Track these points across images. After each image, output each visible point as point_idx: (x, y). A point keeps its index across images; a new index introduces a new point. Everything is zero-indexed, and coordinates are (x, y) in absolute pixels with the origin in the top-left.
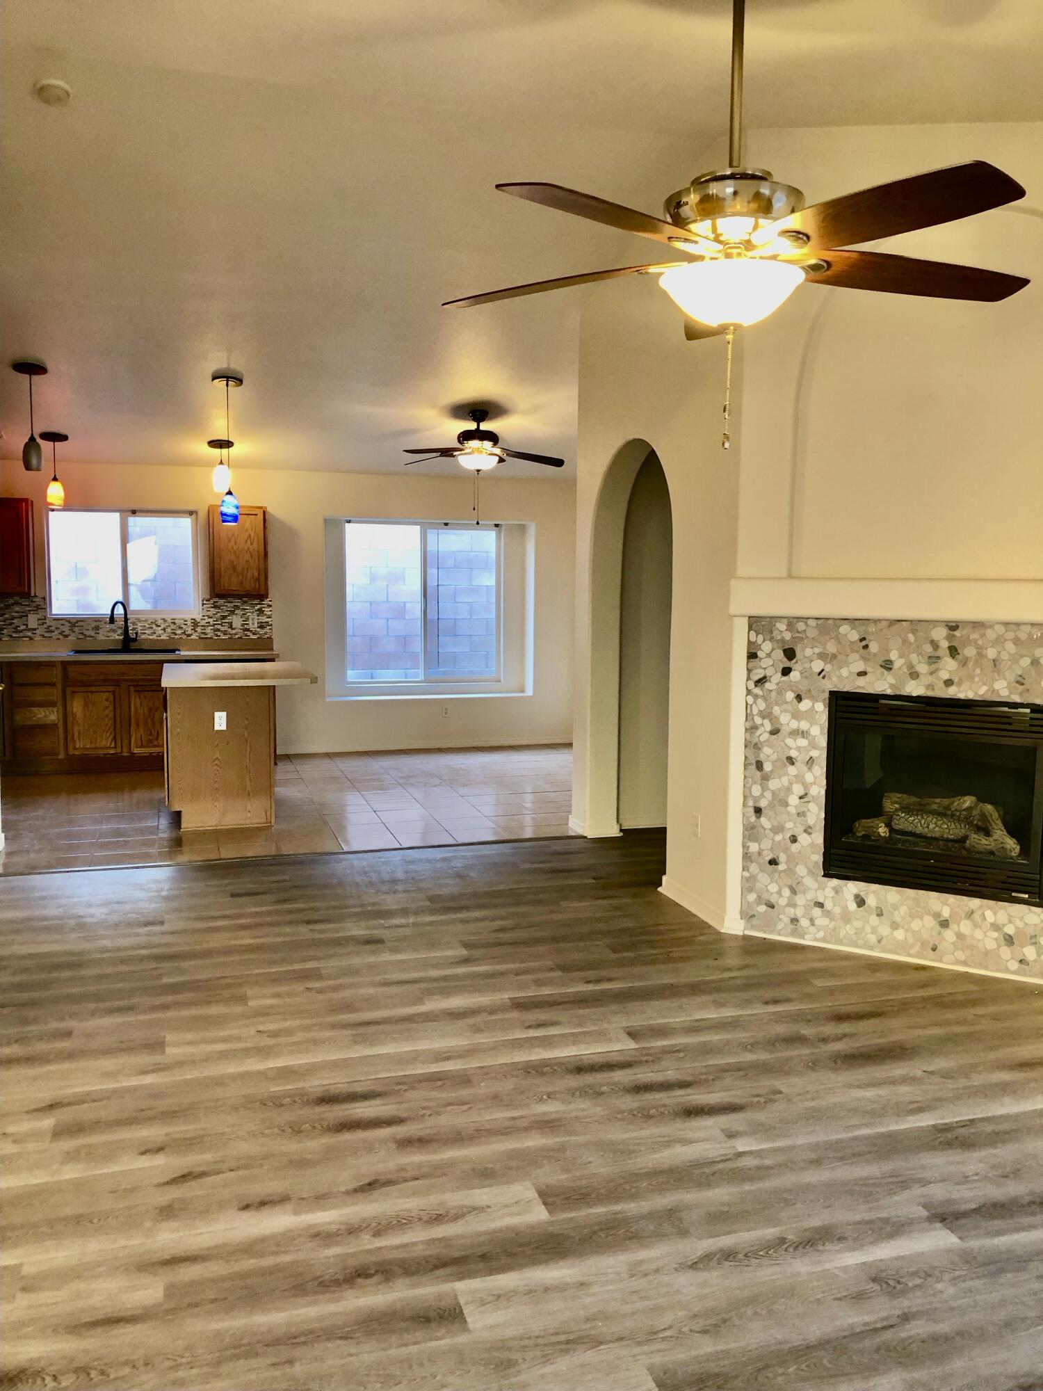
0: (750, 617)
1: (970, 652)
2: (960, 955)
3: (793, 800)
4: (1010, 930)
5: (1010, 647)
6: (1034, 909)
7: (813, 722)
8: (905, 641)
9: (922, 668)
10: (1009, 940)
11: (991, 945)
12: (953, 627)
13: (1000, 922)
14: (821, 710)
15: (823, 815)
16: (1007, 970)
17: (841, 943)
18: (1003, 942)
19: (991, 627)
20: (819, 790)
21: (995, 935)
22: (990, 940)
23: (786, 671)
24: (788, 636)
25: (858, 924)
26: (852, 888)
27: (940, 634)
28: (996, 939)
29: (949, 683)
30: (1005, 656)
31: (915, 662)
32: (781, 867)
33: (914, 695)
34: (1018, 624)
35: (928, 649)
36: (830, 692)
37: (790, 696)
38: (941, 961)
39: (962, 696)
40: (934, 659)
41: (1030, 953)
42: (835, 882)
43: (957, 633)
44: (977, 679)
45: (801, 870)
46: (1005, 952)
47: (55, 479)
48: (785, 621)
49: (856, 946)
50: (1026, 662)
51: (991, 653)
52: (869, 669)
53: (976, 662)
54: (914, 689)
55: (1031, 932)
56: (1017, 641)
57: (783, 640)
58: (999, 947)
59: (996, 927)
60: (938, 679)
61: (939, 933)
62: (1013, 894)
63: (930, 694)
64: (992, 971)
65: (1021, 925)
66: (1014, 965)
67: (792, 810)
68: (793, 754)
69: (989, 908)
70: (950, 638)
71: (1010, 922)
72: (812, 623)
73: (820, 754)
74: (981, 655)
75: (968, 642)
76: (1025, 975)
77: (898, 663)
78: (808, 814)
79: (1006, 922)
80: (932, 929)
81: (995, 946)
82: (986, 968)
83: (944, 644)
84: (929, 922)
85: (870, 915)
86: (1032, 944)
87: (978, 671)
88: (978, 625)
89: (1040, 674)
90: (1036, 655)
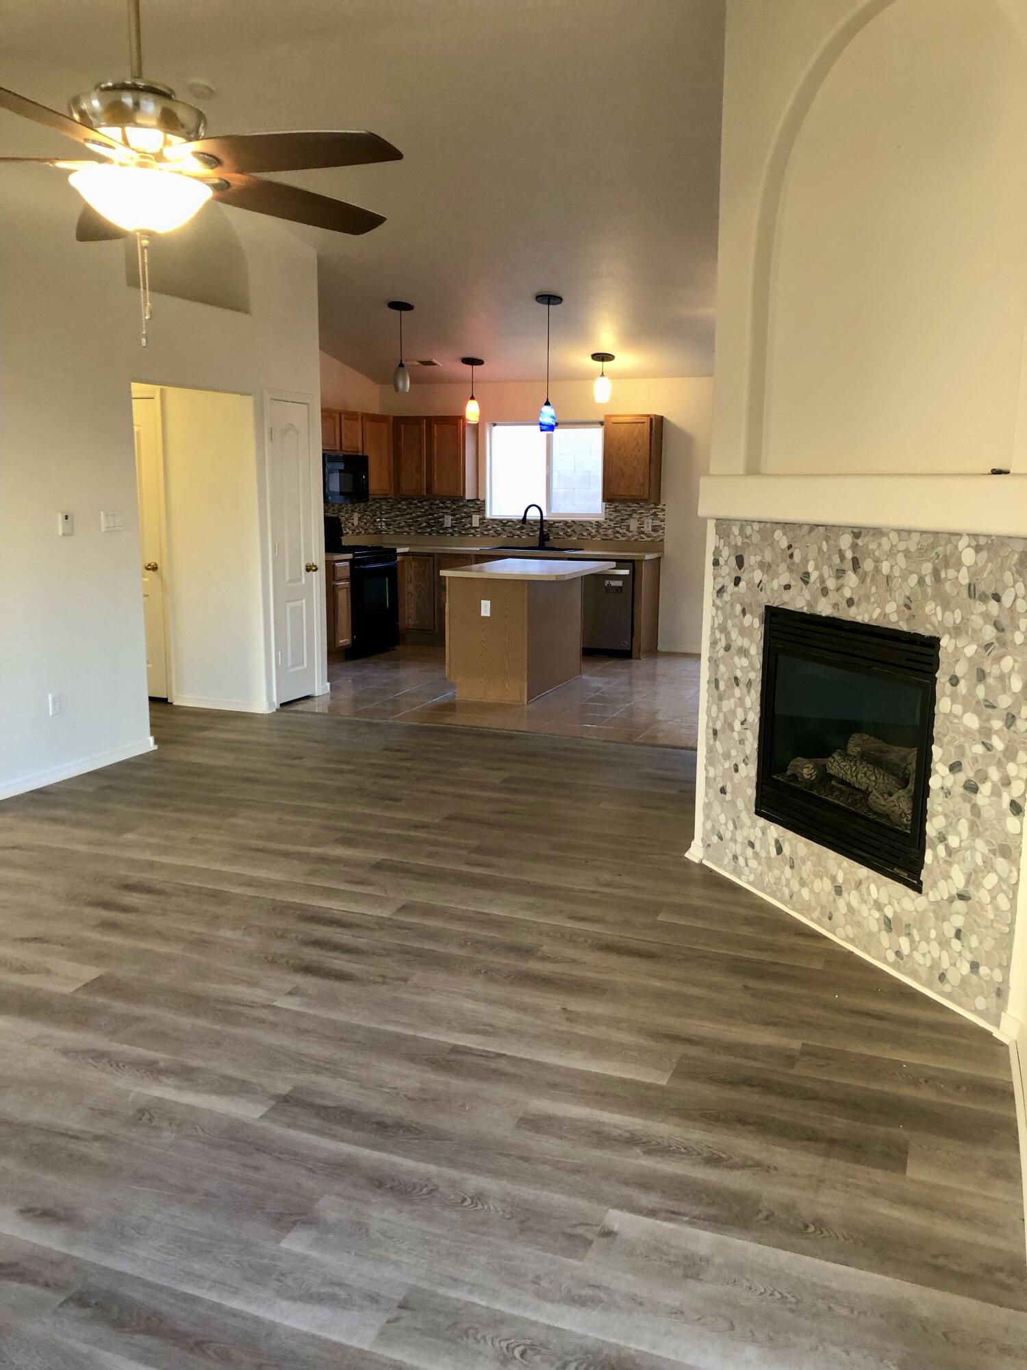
0: (717, 519)
1: (868, 565)
2: (850, 931)
3: (737, 725)
4: (889, 912)
5: (901, 558)
6: (912, 892)
7: (751, 637)
8: (820, 549)
9: (831, 583)
10: (888, 924)
11: (874, 926)
12: (857, 533)
13: (882, 900)
14: (755, 623)
15: (756, 746)
16: (885, 960)
17: (763, 890)
18: (883, 926)
19: (887, 535)
20: (754, 717)
21: (877, 914)
22: (873, 921)
23: (737, 581)
24: (739, 541)
25: (776, 872)
26: (775, 831)
27: (845, 541)
28: (877, 920)
29: (850, 602)
30: (897, 573)
31: (826, 576)
32: (728, 797)
33: (824, 615)
34: (909, 532)
35: (836, 559)
36: (766, 606)
37: (738, 608)
38: (834, 933)
39: (859, 619)
40: (840, 573)
41: (904, 944)
42: (762, 822)
43: (860, 542)
44: (872, 600)
45: (740, 804)
46: (885, 938)
47: (472, 398)
48: (738, 524)
49: (775, 897)
50: (913, 579)
51: (885, 567)
52: (793, 583)
53: (873, 579)
54: (824, 608)
55: (906, 920)
56: (907, 553)
57: (736, 546)
58: (880, 930)
59: (879, 906)
60: (842, 596)
61: (834, 901)
62: (895, 869)
63: (836, 615)
64: (873, 958)
65: (898, 908)
66: (891, 956)
67: (736, 735)
68: (739, 674)
69: (875, 881)
70: (854, 547)
71: (890, 903)
72: (756, 526)
73: (756, 676)
74: (877, 570)
75: (870, 554)
76: (899, 971)
77: (814, 576)
78: (746, 742)
79: (886, 902)
80: (829, 893)
81: (877, 930)
82: (868, 952)
83: (849, 555)
84: (827, 885)
85: (785, 865)
86: (907, 935)
87: (874, 590)
88: (878, 532)
89: (925, 597)
90: (923, 573)
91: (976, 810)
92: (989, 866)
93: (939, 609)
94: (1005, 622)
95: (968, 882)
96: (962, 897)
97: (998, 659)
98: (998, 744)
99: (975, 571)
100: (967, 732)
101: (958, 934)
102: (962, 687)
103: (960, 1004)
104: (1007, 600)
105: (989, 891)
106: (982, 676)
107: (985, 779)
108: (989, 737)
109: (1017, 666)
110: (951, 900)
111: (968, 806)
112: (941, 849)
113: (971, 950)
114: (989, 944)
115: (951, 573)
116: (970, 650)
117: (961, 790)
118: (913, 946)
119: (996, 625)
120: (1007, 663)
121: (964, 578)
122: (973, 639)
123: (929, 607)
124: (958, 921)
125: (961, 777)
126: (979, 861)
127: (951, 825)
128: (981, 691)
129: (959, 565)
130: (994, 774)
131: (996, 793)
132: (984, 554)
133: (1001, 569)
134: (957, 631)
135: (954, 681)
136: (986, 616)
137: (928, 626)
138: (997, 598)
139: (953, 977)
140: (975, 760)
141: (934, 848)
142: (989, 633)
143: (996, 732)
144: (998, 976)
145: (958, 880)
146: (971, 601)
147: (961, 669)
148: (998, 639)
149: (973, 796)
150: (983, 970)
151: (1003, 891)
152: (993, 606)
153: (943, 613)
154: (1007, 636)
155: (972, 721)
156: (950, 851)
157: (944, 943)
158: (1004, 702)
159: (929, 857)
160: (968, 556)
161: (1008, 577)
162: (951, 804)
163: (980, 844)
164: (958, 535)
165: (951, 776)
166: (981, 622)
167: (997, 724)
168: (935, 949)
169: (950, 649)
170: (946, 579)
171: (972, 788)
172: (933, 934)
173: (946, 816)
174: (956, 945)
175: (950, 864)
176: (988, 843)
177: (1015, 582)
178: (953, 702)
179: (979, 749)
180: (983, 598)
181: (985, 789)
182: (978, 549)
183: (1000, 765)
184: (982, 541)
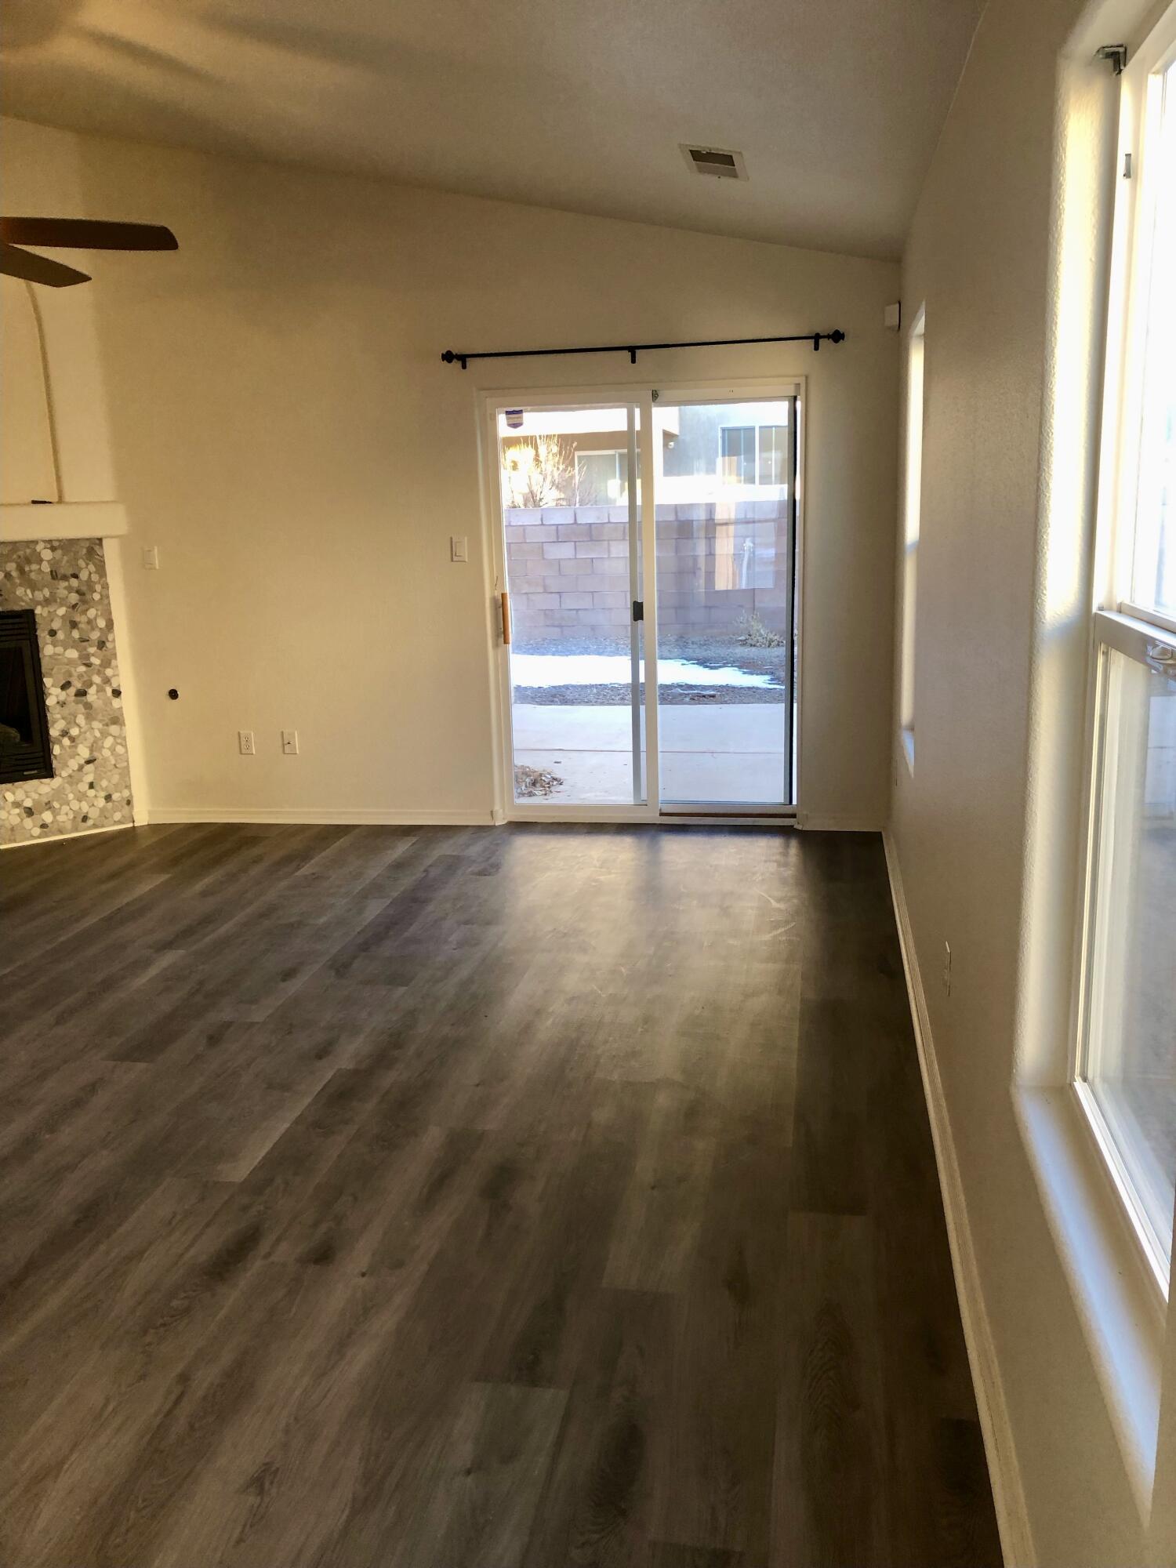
4: (28, 803)
6: (44, 780)
10: (30, 812)
11: (15, 821)
13: (19, 799)
16: (35, 838)
18: (25, 815)
21: (17, 811)
22: (14, 816)
28: (18, 815)
41: (47, 817)
46: (28, 823)
55: (45, 800)
58: (22, 820)
59: (16, 804)
62: (25, 773)
64: (20, 842)
65: (36, 797)
66: (37, 831)
69: (8, 790)
71: (27, 797)
76: (47, 836)
79: (24, 797)
81: (19, 820)
82: (15, 841)
86: (47, 810)
89: (15, 586)
90: (8, 569)
91: (88, 706)
92: (105, 734)
93: (29, 592)
94: (84, 588)
95: (91, 751)
96: (88, 762)
97: (85, 612)
98: (96, 661)
99: (53, 563)
100: (70, 662)
101: (91, 786)
102: (61, 635)
103: (103, 826)
104: (84, 575)
105: (109, 749)
106: (74, 625)
107: (91, 684)
108: (89, 659)
109: (99, 613)
110: (81, 768)
111: (81, 706)
112: (66, 741)
113: (103, 790)
114: (116, 779)
115: (34, 567)
116: (62, 611)
117: (73, 698)
118: (55, 813)
119: (78, 592)
120: (92, 613)
121: (46, 568)
122: (61, 605)
123: (20, 592)
124: (90, 778)
125: (72, 691)
126: (98, 734)
127: (71, 721)
128: (76, 634)
129: (40, 561)
130: (97, 679)
131: (100, 690)
132: (59, 552)
133: (76, 559)
134: (47, 602)
135: (53, 633)
136: (70, 589)
137: (23, 604)
138: (75, 576)
139: (94, 814)
140: (80, 676)
141: (60, 743)
142: (74, 598)
143: (93, 655)
144: (126, 793)
145: (84, 752)
146: (56, 582)
147: (56, 625)
148: (80, 600)
149: (84, 698)
150: (116, 796)
151: (118, 744)
152: (74, 582)
153: (33, 592)
154: (88, 597)
155: (73, 654)
156: (73, 739)
157: (81, 797)
158: (95, 636)
159: (56, 750)
160: (47, 555)
161: (82, 563)
162: (66, 711)
163: (96, 725)
164: (36, 542)
165: (64, 692)
166: (66, 592)
167: (92, 650)
168: (75, 805)
169: (45, 614)
170: (31, 571)
171: (81, 693)
172: (71, 796)
173: (63, 718)
174: (92, 793)
175: (76, 747)
176: (100, 721)
177: (87, 564)
178: (55, 646)
179: (83, 669)
180: (65, 578)
181: (92, 691)
182: (53, 549)
183: (99, 673)
184: (56, 544)
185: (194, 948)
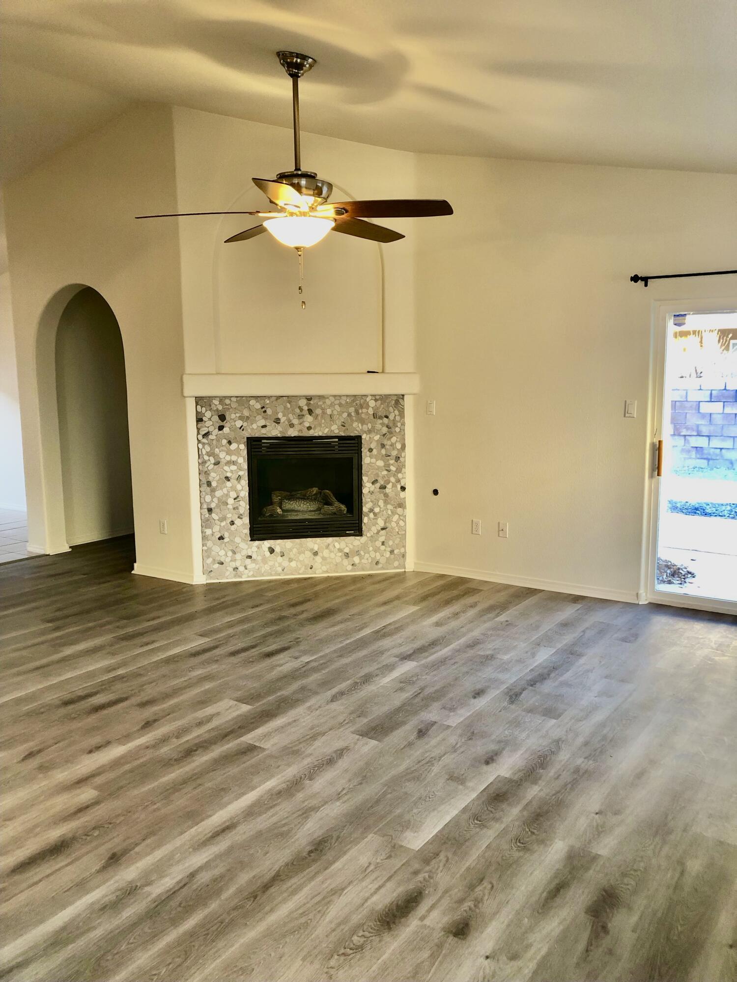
0: (196, 397)
1: (318, 411)
2: (324, 568)
3: (231, 501)
4: (347, 550)
5: (337, 407)
6: (356, 537)
7: (239, 455)
8: (285, 407)
9: (295, 421)
10: (347, 555)
11: (338, 560)
12: (309, 399)
13: (342, 547)
14: (243, 447)
15: (248, 507)
16: (347, 571)
17: (263, 575)
18: (344, 557)
19: (328, 398)
20: (245, 493)
21: (340, 554)
22: (338, 557)
23: (221, 428)
24: (220, 407)
25: (271, 563)
26: (267, 544)
27: (303, 403)
28: (341, 556)
29: (309, 428)
30: (335, 413)
31: (291, 418)
32: (225, 540)
33: (292, 436)
34: (340, 396)
35: (298, 411)
36: (247, 438)
37: (224, 442)
38: (315, 573)
39: (316, 435)
40: (301, 417)
41: (356, 560)
42: (257, 543)
43: (312, 402)
44: (323, 425)
45: (238, 540)
46: (346, 562)
48: (218, 399)
49: (271, 575)
50: (345, 415)
51: (329, 411)
52: (268, 424)
53: (322, 416)
54: (292, 433)
55: (356, 549)
56: (340, 405)
57: (217, 410)
58: (342, 560)
59: (340, 550)
60: (304, 426)
61: (314, 559)
62: (347, 532)
63: (301, 435)
64: (340, 573)
65: (351, 547)
66: (350, 567)
67: (230, 507)
68: (229, 475)
69: (336, 541)
70: (308, 405)
71: (347, 546)
72: (234, 399)
73: (244, 474)
74: (324, 413)
75: (318, 406)
76: (355, 571)
77: (283, 419)
78: (240, 508)
79: (345, 546)
80: (310, 557)
81: (340, 560)
82: (337, 572)
83: (306, 408)
84: (309, 554)
85: (277, 557)
86: (357, 555)
87: (323, 421)
88: (321, 397)
89: (352, 421)
90: (350, 411)
91: (386, 495)
92: (394, 513)
93: (360, 425)
94: (391, 425)
95: (385, 523)
96: (383, 529)
97: (390, 439)
98: (393, 468)
99: (376, 409)
100: (379, 468)
101: (383, 543)
102: (375, 452)
103: (387, 569)
104: (391, 417)
105: (395, 522)
106: (383, 446)
107: (388, 482)
108: (389, 467)
109: (398, 440)
110: (378, 532)
111: (382, 495)
112: (371, 515)
113: (390, 547)
114: (397, 541)
115: (364, 410)
116: (377, 437)
117: (378, 490)
118: (361, 558)
119: (387, 427)
120: (394, 439)
121: (371, 411)
122: (377, 434)
123: (355, 425)
124: (382, 539)
125: (378, 485)
126: (390, 512)
127: (376, 504)
128: (383, 452)
129: (368, 406)
130: (393, 479)
131: (394, 486)
132: (379, 402)
133: (388, 406)
134: (369, 432)
135: (371, 450)
136: (383, 424)
137: (355, 432)
138: (387, 417)
139: (383, 561)
140: (384, 477)
141: (367, 515)
142: (385, 430)
143: (392, 465)
144: (402, 550)
145: (381, 523)
146: (376, 420)
147: (372, 446)
148: (388, 431)
149: (384, 490)
150: (396, 552)
151: (401, 519)
152: (386, 420)
153: (362, 426)
154: (393, 430)
155: (380, 463)
156: (375, 514)
157: (376, 550)
158: (394, 453)
159: (365, 520)
160: (372, 403)
161: (391, 409)
162: (374, 497)
163: (390, 507)
164: (366, 396)
165: (373, 486)
166: (381, 426)
167: (392, 462)
168: (373, 554)
169: (368, 439)
170: (362, 413)
171: (383, 487)
172: (371, 549)
173: (372, 502)
174: (383, 548)
175: (377, 519)
176: (392, 505)
177: (394, 410)
178: (371, 458)
179: (385, 473)
180: (381, 418)
181: (389, 486)
182: (376, 400)
183: (394, 476)
184: (378, 397)
185: (423, 662)
